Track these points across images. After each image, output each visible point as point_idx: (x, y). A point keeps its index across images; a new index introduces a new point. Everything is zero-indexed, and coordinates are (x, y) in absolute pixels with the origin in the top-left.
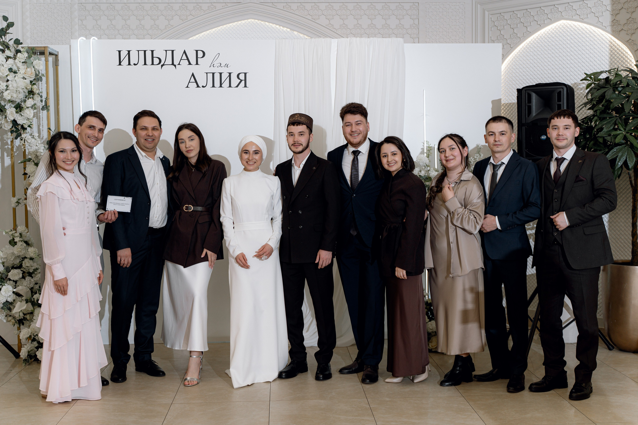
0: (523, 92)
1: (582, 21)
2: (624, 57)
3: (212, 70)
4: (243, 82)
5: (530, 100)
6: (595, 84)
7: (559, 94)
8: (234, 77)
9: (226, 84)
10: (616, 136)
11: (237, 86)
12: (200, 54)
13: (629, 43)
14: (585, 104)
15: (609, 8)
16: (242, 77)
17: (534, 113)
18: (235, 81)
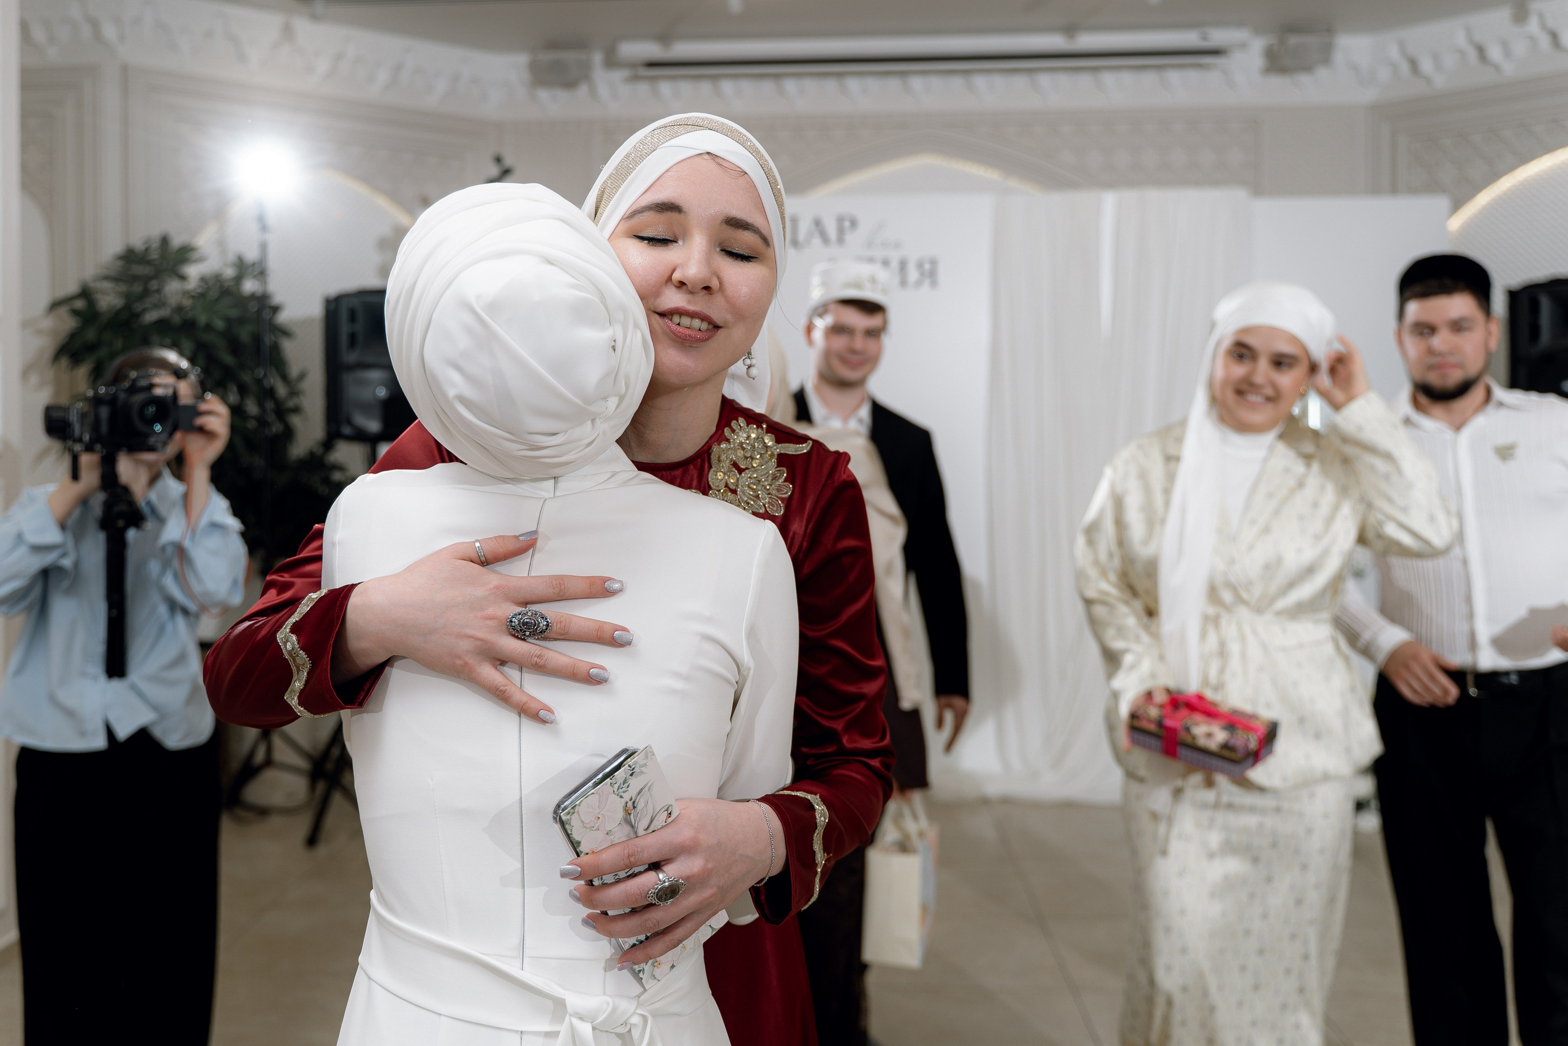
0: (1522, 295)
4: (928, 278)
5: (1535, 312)
8: (910, 267)
11: (919, 284)
12: (847, 224)
16: (927, 267)
17: (1544, 338)
18: (913, 275)
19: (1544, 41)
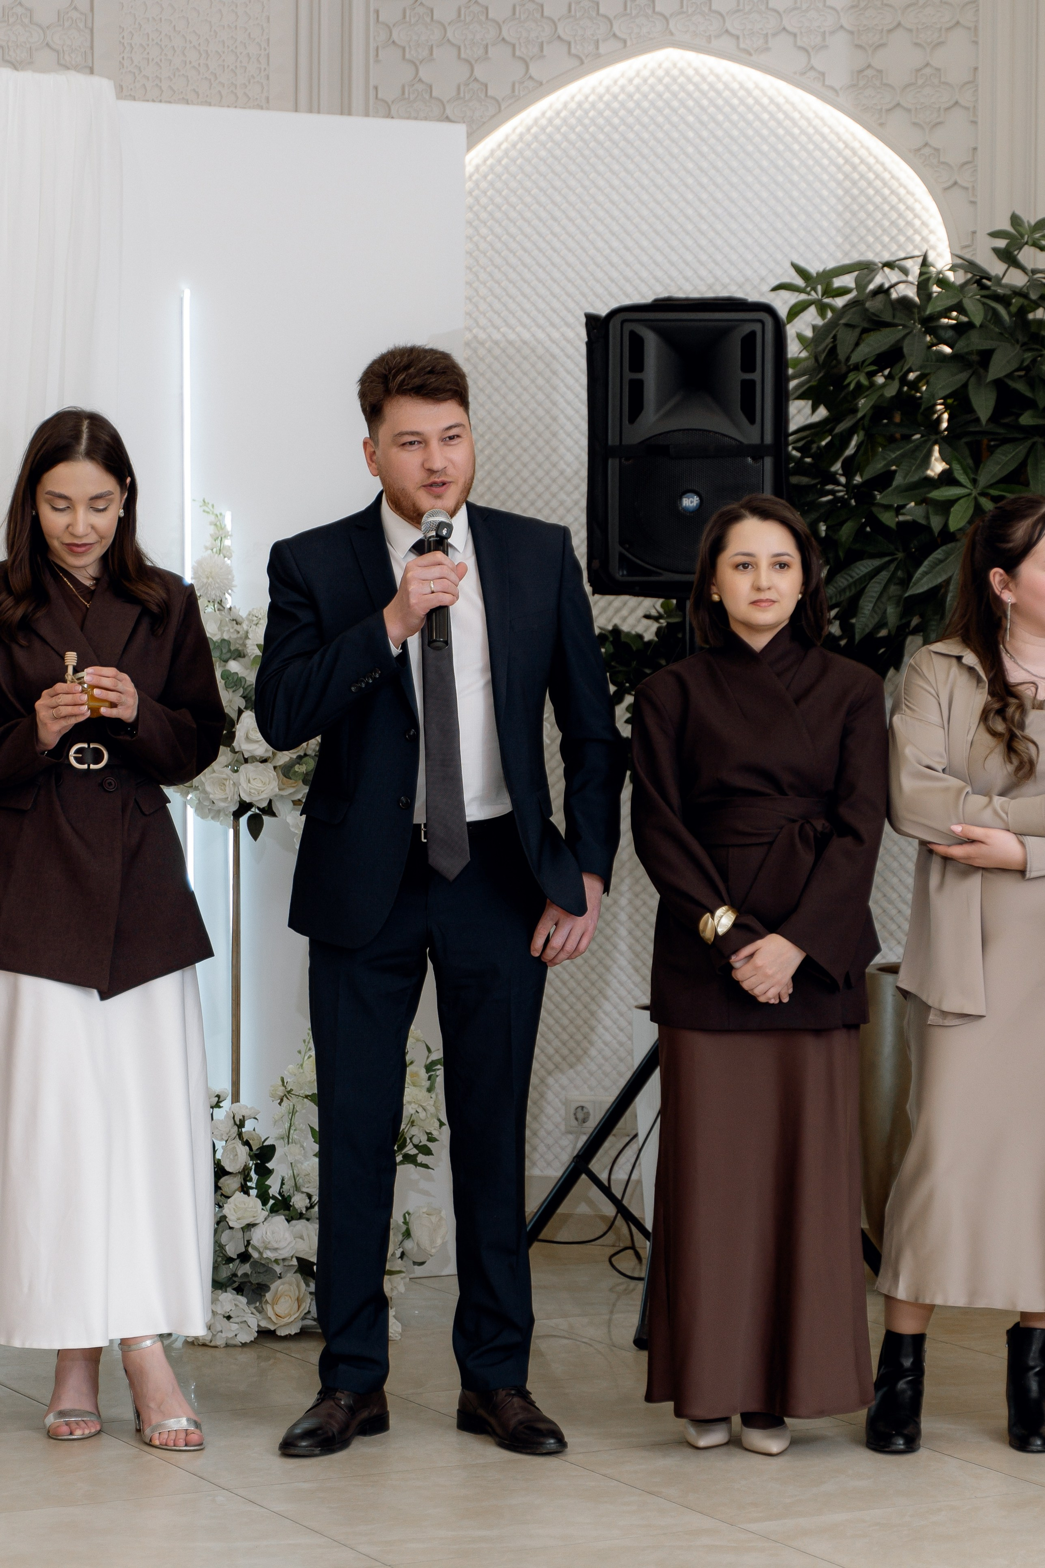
0: (614, 327)
2: (902, 207)
7: (749, 341)
13: (923, 157)
17: (651, 412)
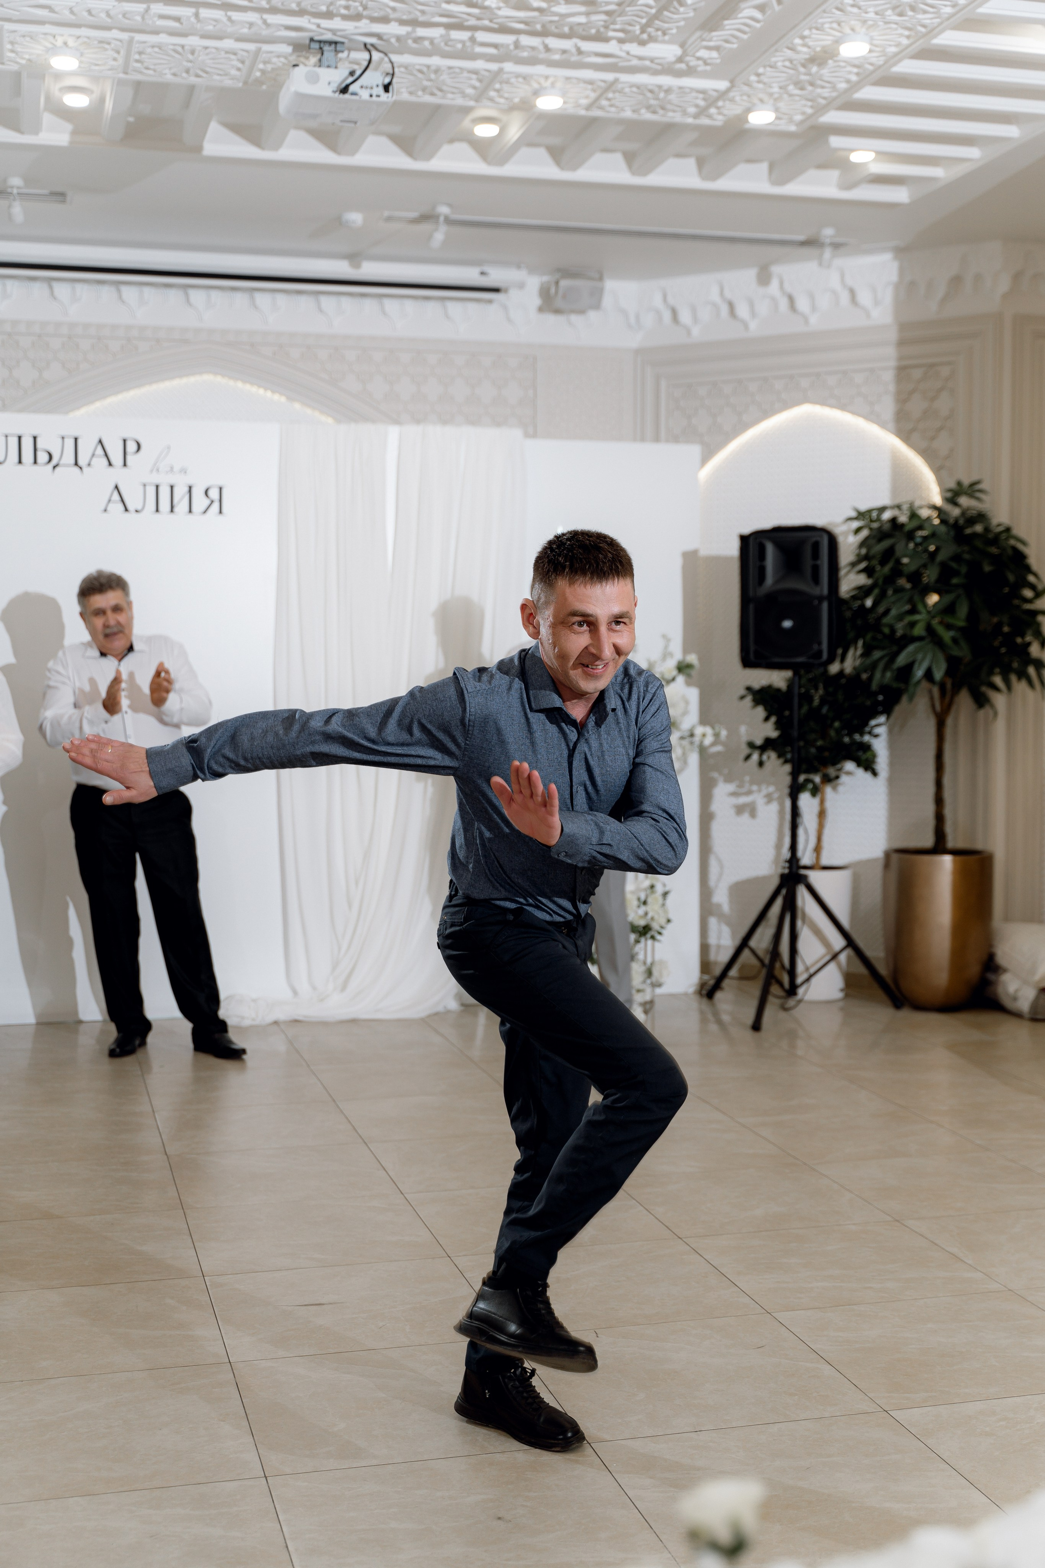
0: (751, 540)
1: (842, 407)
3: (155, 479)
4: (216, 505)
5: (762, 555)
6: (871, 529)
7: (816, 546)
8: (198, 494)
9: (182, 506)
10: (912, 625)
11: (205, 512)
12: (131, 447)
13: (927, 454)
14: (853, 565)
15: (892, 388)
16: (214, 494)
17: (770, 580)
18: (200, 502)
19: (784, 304)
